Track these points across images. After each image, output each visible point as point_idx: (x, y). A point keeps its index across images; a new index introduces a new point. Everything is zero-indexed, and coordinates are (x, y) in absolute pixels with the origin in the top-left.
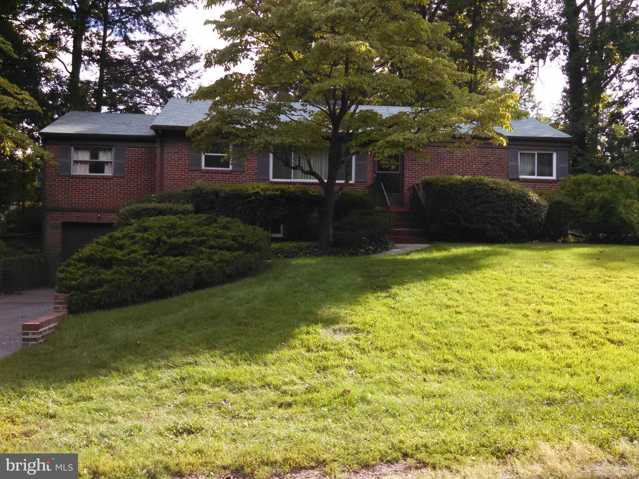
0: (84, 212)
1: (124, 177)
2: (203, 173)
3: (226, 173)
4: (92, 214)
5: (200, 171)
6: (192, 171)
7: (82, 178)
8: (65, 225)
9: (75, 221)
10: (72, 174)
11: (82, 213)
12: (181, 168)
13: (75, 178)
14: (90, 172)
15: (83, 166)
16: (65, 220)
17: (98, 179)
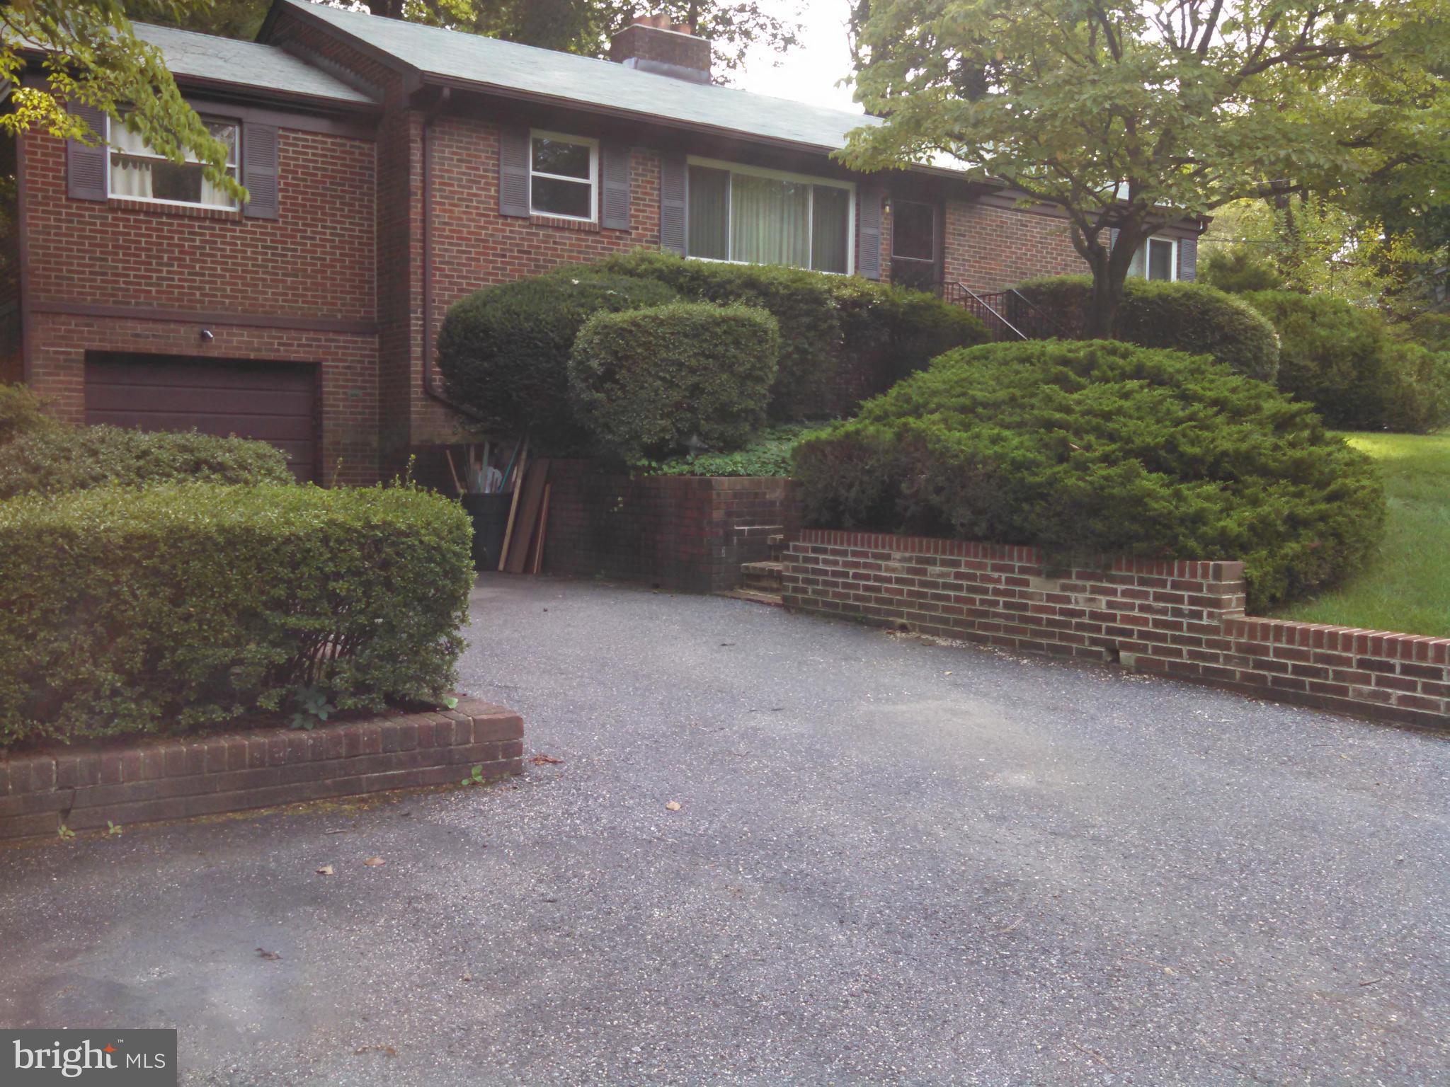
0: (155, 321)
1: (276, 221)
2: (531, 225)
3: (580, 229)
4: (182, 329)
5: (524, 219)
6: (506, 217)
7: (147, 213)
8: (98, 361)
9: (131, 348)
10: (110, 196)
11: (151, 325)
12: (477, 208)
13: (125, 211)
14: (155, 196)
15: (136, 174)
16: (96, 345)
17: (198, 218)
